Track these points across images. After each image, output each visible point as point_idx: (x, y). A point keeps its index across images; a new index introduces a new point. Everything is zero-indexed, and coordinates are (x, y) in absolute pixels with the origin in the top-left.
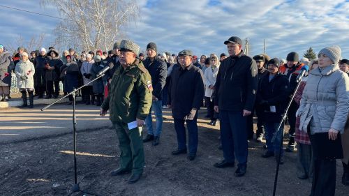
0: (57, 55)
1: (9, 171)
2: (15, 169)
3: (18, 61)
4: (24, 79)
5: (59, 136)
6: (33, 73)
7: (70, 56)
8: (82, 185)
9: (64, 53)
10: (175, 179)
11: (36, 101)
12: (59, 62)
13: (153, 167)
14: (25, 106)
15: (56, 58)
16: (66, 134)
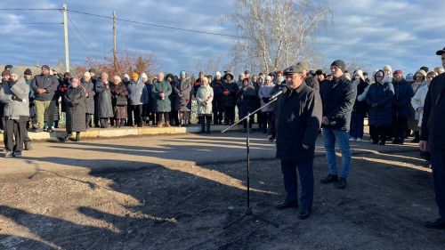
0: (232, 77)
1: (192, 189)
2: (197, 187)
3: (199, 86)
4: (204, 105)
5: (234, 162)
6: (211, 99)
7: (247, 79)
8: (255, 211)
9: (240, 77)
10: (360, 222)
11: (213, 128)
12: (235, 85)
13: (333, 206)
14: (202, 132)
15: (231, 82)
16: (241, 161)
